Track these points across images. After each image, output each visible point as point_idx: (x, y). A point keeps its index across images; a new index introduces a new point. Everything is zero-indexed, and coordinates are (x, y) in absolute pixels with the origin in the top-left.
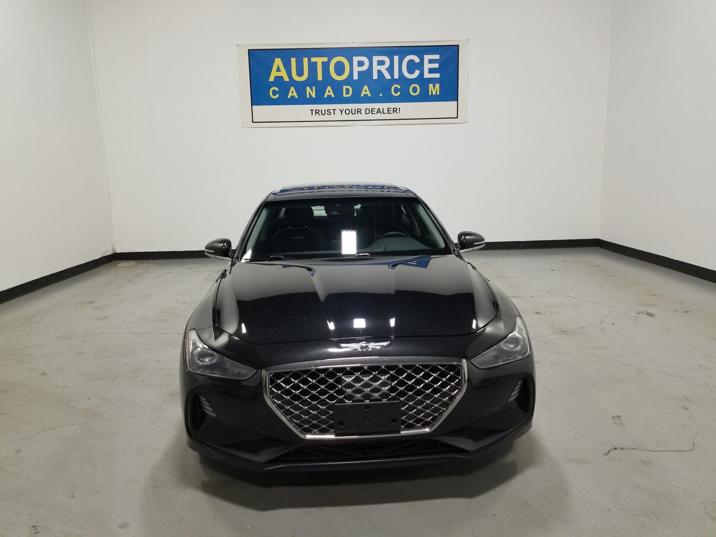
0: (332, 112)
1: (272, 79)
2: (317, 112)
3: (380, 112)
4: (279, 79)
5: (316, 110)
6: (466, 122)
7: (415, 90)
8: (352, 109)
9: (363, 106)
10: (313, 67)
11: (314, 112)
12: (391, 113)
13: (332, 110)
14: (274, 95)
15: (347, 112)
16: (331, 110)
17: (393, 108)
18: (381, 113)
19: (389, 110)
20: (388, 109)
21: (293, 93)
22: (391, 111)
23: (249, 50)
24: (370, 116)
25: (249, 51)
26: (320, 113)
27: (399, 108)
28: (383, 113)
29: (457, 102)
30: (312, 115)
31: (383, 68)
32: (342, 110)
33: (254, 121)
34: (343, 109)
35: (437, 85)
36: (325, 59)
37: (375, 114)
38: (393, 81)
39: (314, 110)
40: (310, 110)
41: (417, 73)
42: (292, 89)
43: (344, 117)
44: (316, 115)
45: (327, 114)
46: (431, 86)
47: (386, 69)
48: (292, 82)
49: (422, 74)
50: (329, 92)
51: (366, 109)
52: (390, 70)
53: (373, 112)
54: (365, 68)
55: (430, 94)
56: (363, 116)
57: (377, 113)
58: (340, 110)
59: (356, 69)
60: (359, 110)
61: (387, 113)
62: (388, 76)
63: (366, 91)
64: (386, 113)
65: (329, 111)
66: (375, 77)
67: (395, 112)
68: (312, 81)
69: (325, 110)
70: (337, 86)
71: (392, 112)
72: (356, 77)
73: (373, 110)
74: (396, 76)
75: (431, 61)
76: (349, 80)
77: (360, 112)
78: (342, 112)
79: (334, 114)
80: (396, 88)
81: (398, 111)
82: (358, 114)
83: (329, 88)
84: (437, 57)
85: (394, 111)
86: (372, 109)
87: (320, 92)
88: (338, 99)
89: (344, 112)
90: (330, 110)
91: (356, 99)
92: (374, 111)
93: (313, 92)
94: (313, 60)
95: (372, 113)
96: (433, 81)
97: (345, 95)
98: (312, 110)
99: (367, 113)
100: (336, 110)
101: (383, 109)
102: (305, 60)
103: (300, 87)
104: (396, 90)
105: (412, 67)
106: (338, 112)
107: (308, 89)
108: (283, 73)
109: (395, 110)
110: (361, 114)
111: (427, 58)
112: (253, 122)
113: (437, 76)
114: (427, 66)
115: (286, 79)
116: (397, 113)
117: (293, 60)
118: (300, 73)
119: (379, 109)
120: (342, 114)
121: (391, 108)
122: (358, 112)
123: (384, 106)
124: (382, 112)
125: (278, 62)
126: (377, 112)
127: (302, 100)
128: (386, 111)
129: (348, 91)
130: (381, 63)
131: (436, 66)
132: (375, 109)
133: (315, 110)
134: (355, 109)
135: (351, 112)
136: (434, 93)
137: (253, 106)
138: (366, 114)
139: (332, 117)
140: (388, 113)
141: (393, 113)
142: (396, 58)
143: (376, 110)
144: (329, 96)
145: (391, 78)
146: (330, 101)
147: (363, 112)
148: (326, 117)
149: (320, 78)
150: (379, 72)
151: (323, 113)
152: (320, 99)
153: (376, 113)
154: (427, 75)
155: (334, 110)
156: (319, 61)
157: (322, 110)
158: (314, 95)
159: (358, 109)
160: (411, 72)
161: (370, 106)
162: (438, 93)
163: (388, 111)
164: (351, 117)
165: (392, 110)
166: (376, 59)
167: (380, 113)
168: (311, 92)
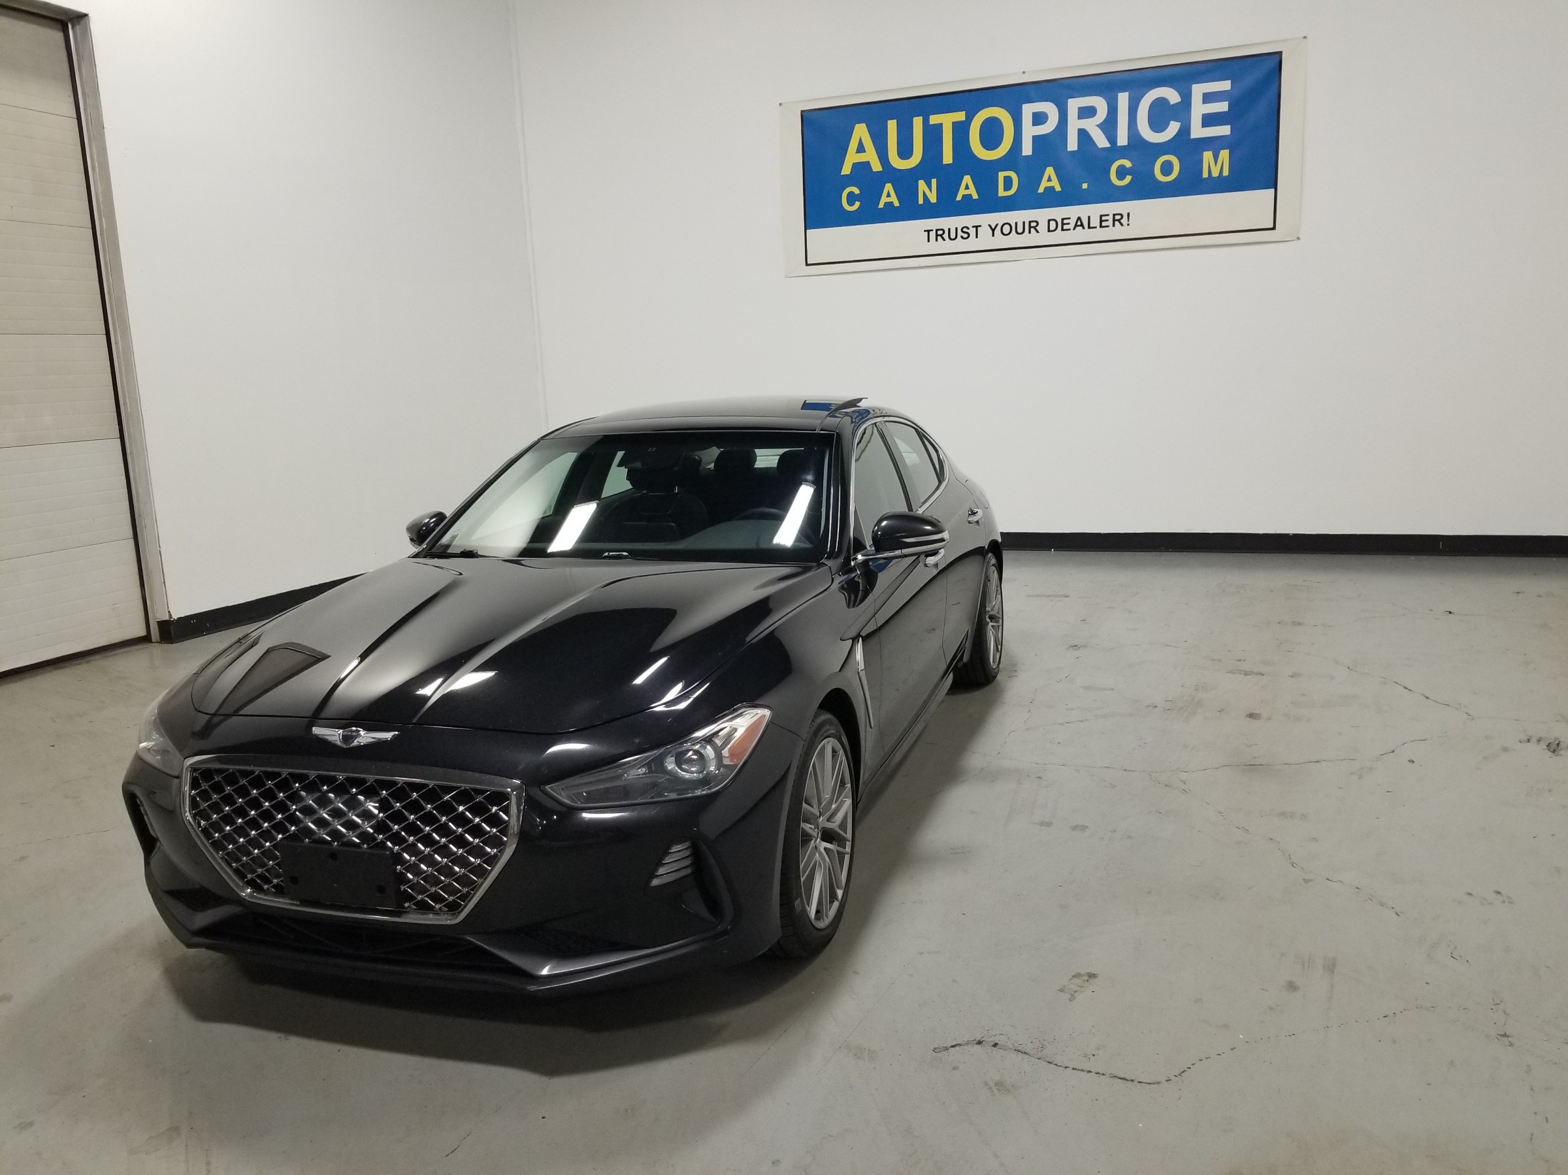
0: (972, 231)
1: (846, 170)
2: (940, 234)
3: (1082, 225)
4: (862, 168)
5: (937, 230)
6: (1298, 238)
7: (1167, 169)
8: (1016, 223)
9: (1042, 215)
10: (933, 135)
11: (933, 234)
12: (1108, 226)
13: (973, 227)
14: (851, 203)
15: (1006, 229)
16: (970, 227)
17: (1114, 215)
18: (1084, 228)
19: (1104, 218)
20: (1101, 216)
21: (889, 195)
22: (1107, 220)
23: (802, 112)
24: (1059, 236)
25: (804, 114)
26: (946, 236)
27: (1128, 214)
28: (1089, 227)
29: (1273, 190)
30: (929, 241)
31: (1092, 126)
32: (993, 227)
33: (809, 263)
34: (997, 225)
35: (1225, 154)
36: (960, 116)
37: (1069, 230)
38: (1115, 151)
39: (932, 230)
40: (925, 231)
41: (1174, 128)
42: (889, 187)
43: (1000, 241)
44: (937, 240)
45: (962, 237)
46: (1208, 156)
47: (1097, 125)
48: (889, 173)
49: (1185, 130)
50: (967, 187)
51: (1049, 221)
52: (1109, 126)
53: (1065, 227)
54: (1048, 128)
55: (1205, 175)
56: (1043, 237)
57: (1074, 229)
58: (990, 226)
59: (1030, 131)
60: (1033, 224)
61: (1098, 225)
62: (1101, 141)
63: (1050, 179)
64: (1095, 227)
65: (965, 230)
66: (1072, 144)
67: (1117, 223)
68: (930, 166)
69: (956, 229)
70: (985, 174)
71: (1110, 223)
72: (1027, 149)
73: (1065, 221)
74: (1122, 140)
75: (1208, 98)
76: (1012, 159)
77: (1034, 227)
78: (993, 230)
79: (977, 237)
80: (1122, 167)
81: (1124, 221)
82: (1030, 232)
83: (967, 179)
84: (1225, 85)
85: (1114, 220)
86: (1063, 219)
87: (948, 188)
88: (988, 203)
89: (998, 231)
90: (968, 228)
91: (1029, 198)
92: (1069, 224)
93: (931, 191)
94: (934, 119)
95: (1063, 230)
96: (1212, 144)
97: (1002, 193)
98: (928, 231)
99: (1051, 229)
100: (980, 226)
101: (1089, 217)
102: (918, 122)
103: (905, 182)
104: (1122, 172)
105: (1160, 115)
106: (985, 231)
107: (922, 185)
108: (871, 156)
109: (1117, 219)
110: (1037, 232)
111: (1198, 90)
112: (807, 264)
113: (1225, 130)
114: (1199, 109)
115: (877, 167)
116: (1122, 225)
117: (892, 125)
118: (905, 151)
119: (1079, 218)
120: (993, 235)
121: (1108, 215)
122: (1030, 227)
123: (1092, 211)
124: (1086, 225)
125: (861, 132)
126: (1076, 225)
127: (910, 210)
128: (1095, 222)
129: (1008, 183)
130: (1087, 112)
131: (1223, 107)
132: (1069, 218)
133: (934, 231)
134: (1024, 223)
135: (1013, 228)
136: (1215, 174)
137: (808, 231)
138: (1049, 231)
139: (971, 244)
140: (1101, 226)
141: (1114, 226)
142: (1123, 99)
143: (1073, 222)
144: (967, 197)
145: (1109, 146)
146: (969, 207)
147: (1042, 227)
148: (960, 245)
149: (948, 158)
150: (1083, 134)
151: (953, 236)
152: (947, 206)
153: (1072, 228)
154: (1198, 131)
155: (977, 227)
156: (946, 120)
157: (949, 230)
158: (933, 198)
159: (1030, 222)
160: (1157, 125)
161: (1058, 213)
162: (1226, 173)
163: (1101, 221)
164: (1014, 240)
165: (1110, 218)
166: (1074, 105)
167: (1081, 228)
168: (927, 191)
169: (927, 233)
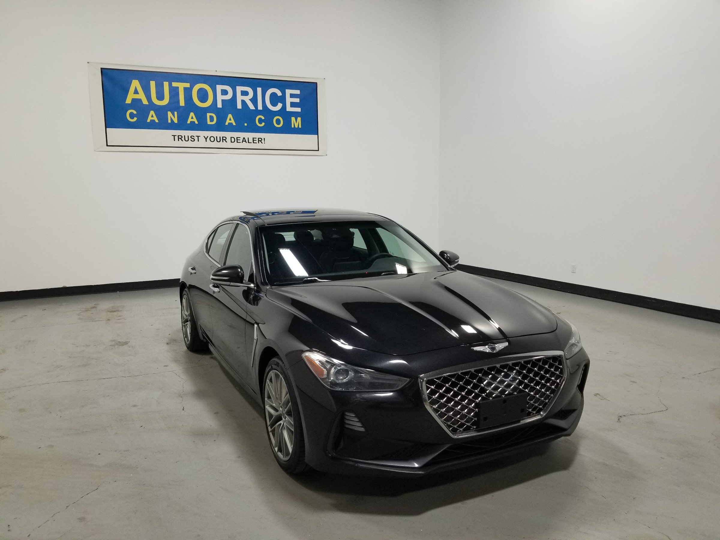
0: (196, 138)
1: (128, 101)
2: (180, 138)
3: (245, 141)
4: (136, 102)
5: (178, 136)
6: (327, 155)
7: (278, 122)
8: (217, 137)
9: (228, 135)
10: (174, 92)
11: (176, 138)
12: (256, 143)
13: (196, 136)
14: (132, 118)
15: (212, 139)
16: (195, 136)
17: (259, 138)
18: (246, 142)
19: (254, 139)
20: (253, 138)
21: (152, 116)
22: (256, 140)
23: (101, 69)
24: (235, 145)
25: (103, 70)
26: (183, 139)
27: (264, 139)
28: (249, 142)
29: (317, 136)
30: (174, 140)
31: (247, 99)
32: (206, 138)
34: (208, 137)
35: (299, 119)
36: (188, 85)
37: (240, 142)
38: (257, 112)
39: (176, 136)
40: (172, 135)
41: (280, 106)
42: (152, 113)
43: (209, 144)
44: (179, 140)
45: (191, 140)
46: (293, 119)
47: (249, 100)
48: (152, 106)
49: (284, 107)
50: (192, 118)
51: (231, 138)
52: (254, 100)
53: (238, 141)
54: (229, 96)
55: (293, 126)
56: (229, 144)
57: (242, 142)
58: (204, 137)
59: (220, 98)
60: (224, 138)
61: (252, 142)
62: (252, 107)
63: (230, 120)
64: (251, 143)
65: (192, 137)
66: (239, 106)
67: (260, 142)
68: (173, 105)
69: (188, 136)
70: (201, 113)
71: (257, 141)
72: (220, 105)
73: (238, 139)
74: (260, 107)
75: (292, 96)
76: (213, 108)
77: (225, 140)
78: (206, 139)
79: (198, 141)
80: (260, 119)
81: (263, 141)
82: (223, 142)
83: (192, 114)
84: (298, 92)
85: (259, 141)
86: (237, 138)
87: (183, 117)
88: (202, 126)
89: (208, 139)
90: (194, 137)
91: (220, 126)
92: (240, 140)
93: (174, 117)
94: (174, 84)
95: (237, 142)
96: (296, 115)
97: (209, 123)
98: (174, 136)
99: (232, 141)
100: (200, 136)
101: (248, 138)
102: (166, 84)
103: (161, 111)
104: (260, 121)
105: (275, 99)
106: (202, 139)
107: (170, 114)
108: (141, 96)
109: (260, 140)
110: (226, 142)
111: (288, 92)
112: (107, 146)
113: (298, 110)
114: (289, 100)
115: (145, 102)
116: (262, 143)
117: (153, 84)
118: (160, 97)
119: (244, 138)
120: (206, 141)
121: (256, 138)
122: (223, 139)
123: (250, 136)
124: (247, 141)
125: (135, 84)
126: (243, 141)
127: (163, 125)
128: (251, 140)
129: (212, 119)
130: (245, 93)
131: (297, 100)
132: (240, 138)
133: (177, 136)
134: (220, 137)
135: (216, 139)
136: (296, 126)
137: (107, 129)
138: (231, 142)
139: (196, 144)
140: (253, 143)
141: (259, 143)
142: (259, 90)
143: (241, 139)
144: (192, 122)
145: (255, 109)
146: (192, 127)
147: (228, 140)
148: (190, 144)
149: (182, 103)
150: (243, 102)
151: (187, 139)
152: (182, 125)
153: (241, 142)
154: (289, 109)
155: (198, 137)
156: (181, 86)
157: (185, 136)
158: (176, 121)
159: (223, 137)
160: (274, 104)
161: (236, 135)
162: (300, 127)
163: (253, 140)
164: (216, 144)
165: (257, 139)
166: (239, 89)
167: (245, 142)
168: (172, 117)
169: (173, 136)
